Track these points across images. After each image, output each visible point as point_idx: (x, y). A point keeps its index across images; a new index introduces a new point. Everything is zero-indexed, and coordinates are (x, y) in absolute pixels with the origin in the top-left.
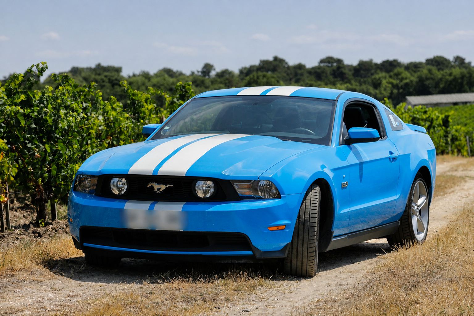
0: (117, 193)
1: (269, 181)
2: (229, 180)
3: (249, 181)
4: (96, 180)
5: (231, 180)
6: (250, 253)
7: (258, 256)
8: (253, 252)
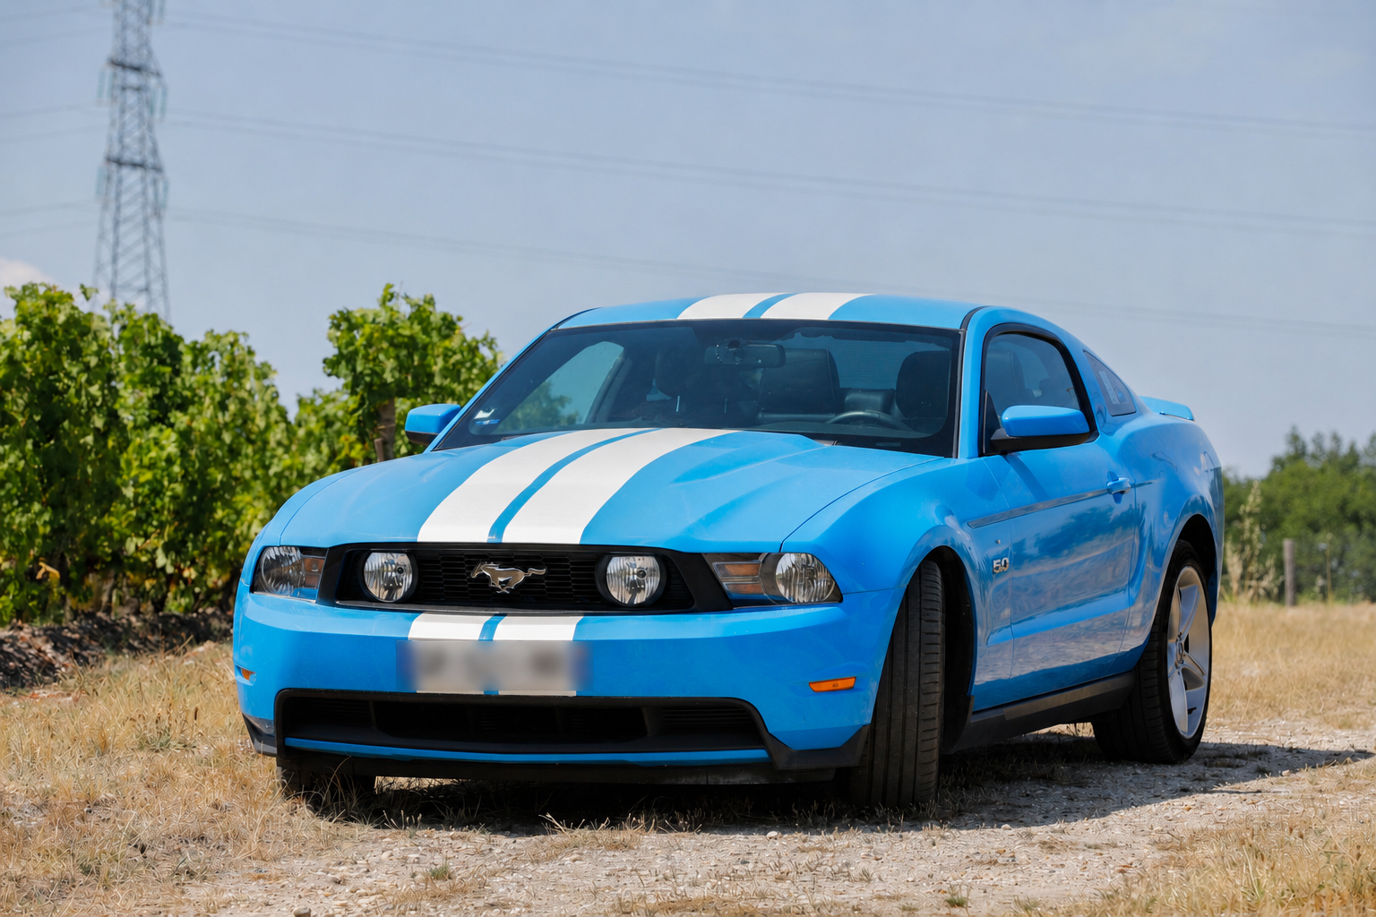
0: (383, 595)
1: (806, 554)
2: (700, 554)
3: (755, 556)
4: (322, 561)
5: (706, 554)
6: (759, 754)
7: (782, 762)
8: (769, 753)
